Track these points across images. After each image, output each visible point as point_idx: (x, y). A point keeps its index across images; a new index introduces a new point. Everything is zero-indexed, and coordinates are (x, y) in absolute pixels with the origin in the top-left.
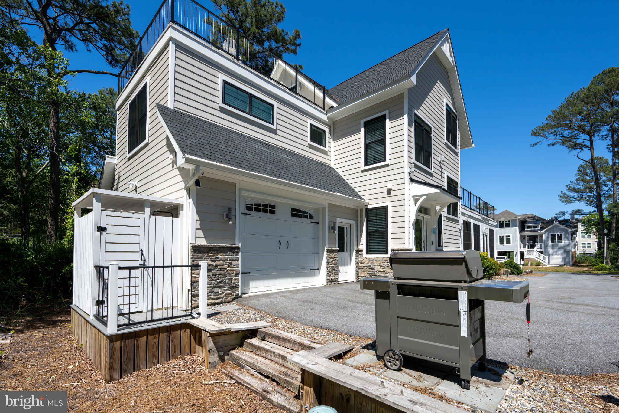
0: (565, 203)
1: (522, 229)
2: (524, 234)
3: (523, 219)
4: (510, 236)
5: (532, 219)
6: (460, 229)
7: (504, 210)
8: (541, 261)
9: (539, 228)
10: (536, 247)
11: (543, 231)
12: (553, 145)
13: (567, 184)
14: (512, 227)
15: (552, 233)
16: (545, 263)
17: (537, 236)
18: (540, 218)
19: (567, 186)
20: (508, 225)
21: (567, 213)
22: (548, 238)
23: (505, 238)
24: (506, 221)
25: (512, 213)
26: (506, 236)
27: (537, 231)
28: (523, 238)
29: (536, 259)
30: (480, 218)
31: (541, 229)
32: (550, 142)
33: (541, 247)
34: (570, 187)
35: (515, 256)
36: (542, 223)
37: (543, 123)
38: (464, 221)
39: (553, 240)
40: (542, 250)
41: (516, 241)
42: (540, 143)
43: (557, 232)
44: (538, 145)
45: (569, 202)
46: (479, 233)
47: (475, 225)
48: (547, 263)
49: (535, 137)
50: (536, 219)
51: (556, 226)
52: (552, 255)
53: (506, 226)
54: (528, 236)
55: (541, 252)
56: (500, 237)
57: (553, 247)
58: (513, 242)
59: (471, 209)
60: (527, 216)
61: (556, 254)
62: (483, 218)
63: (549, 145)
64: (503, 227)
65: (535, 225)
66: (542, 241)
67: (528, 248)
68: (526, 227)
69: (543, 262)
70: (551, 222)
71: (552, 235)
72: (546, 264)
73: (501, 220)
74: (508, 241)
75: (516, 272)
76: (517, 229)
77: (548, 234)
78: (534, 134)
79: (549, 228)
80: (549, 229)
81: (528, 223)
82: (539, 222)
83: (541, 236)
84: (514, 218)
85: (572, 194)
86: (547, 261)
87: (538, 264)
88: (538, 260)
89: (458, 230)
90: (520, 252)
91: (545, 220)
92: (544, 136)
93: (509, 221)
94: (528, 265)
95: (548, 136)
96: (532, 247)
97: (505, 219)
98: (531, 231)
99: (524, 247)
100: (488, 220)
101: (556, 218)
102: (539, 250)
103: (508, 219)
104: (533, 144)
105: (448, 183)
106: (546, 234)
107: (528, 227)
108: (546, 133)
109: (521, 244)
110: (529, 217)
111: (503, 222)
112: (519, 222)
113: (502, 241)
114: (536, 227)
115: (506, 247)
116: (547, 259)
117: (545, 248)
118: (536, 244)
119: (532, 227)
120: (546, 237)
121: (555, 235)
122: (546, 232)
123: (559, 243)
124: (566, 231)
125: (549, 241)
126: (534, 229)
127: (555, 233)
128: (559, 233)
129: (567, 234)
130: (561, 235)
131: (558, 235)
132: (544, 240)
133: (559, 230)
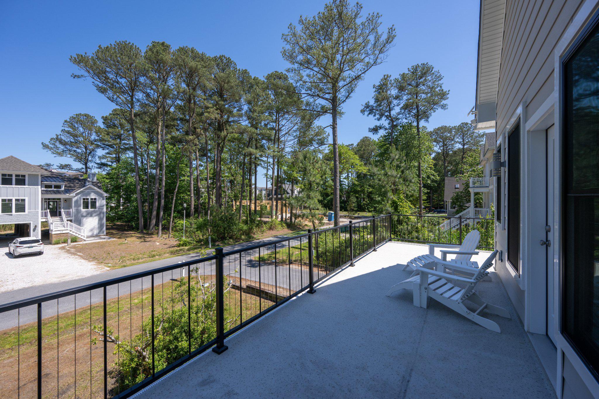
4: (24, 200)
8: (76, 234)
10: (63, 215)
11: (70, 194)
14: (28, 185)
15: (84, 197)
17: (63, 200)
20: (21, 182)
23: (13, 202)
24: (16, 176)
25: (27, 163)
26: (17, 200)
27: (61, 193)
28: (44, 203)
29: (71, 233)
31: (68, 191)
33: (69, 215)
35: (34, 230)
37: (86, 53)
39: (86, 206)
41: (38, 208)
45: (60, 154)
51: (89, 188)
53: (17, 184)
56: (4, 200)
58: (30, 209)
64: (11, 184)
65: (58, 183)
66: (72, 207)
67: (52, 217)
69: (80, 236)
72: (86, 239)
73: (6, 172)
74: (21, 208)
76: (39, 189)
80: (81, 191)
83: (67, 200)
84: (33, 173)
90: (42, 222)
93: (24, 176)
96: (56, 214)
97: (14, 173)
102: (69, 219)
103: (20, 173)
106: (76, 198)
107: (47, 187)
109: (43, 211)
111: (12, 176)
112: (41, 178)
113: (6, 209)
114: (58, 187)
115: (15, 219)
117: (76, 217)
118: (63, 211)
119: (53, 186)
120: (76, 201)
121: (88, 199)
122: (77, 195)
123: (93, 210)
124: (101, 195)
125: (80, 206)
126: (55, 189)
127: (88, 197)
128: (93, 197)
129: (102, 198)
130: (95, 199)
131: (92, 199)
132: (73, 205)
133: (92, 194)
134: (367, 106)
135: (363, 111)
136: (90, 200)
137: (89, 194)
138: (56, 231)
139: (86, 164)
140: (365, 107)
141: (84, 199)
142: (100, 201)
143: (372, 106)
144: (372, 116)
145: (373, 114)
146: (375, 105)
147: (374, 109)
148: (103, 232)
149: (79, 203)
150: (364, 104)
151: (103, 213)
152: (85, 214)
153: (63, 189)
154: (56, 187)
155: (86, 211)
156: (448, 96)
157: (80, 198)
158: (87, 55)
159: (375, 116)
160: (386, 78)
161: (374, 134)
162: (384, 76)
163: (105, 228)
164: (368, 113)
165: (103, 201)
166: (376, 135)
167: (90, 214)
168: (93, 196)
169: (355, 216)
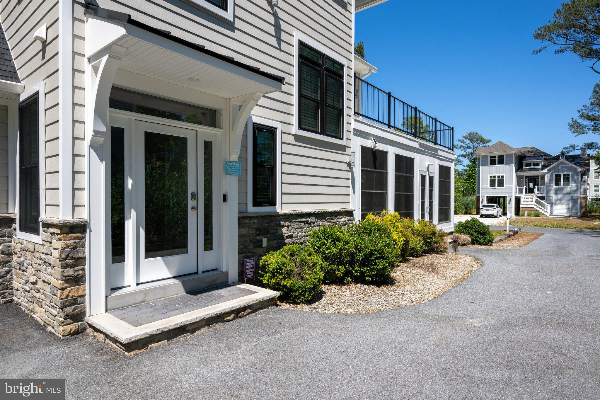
0: (576, 134)
1: (519, 168)
2: (521, 173)
3: (520, 153)
4: (503, 177)
5: (532, 154)
6: (349, 164)
7: (498, 141)
8: (541, 210)
9: (540, 167)
10: (536, 192)
11: (545, 171)
12: (562, 51)
13: (580, 110)
14: (506, 164)
15: (556, 173)
16: (546, 213)
17: (538, 176)
18: (543, 152)
19: (579, 112)
20: (501, 162)
21: (577, 146)
22: (551, 180)
23: (497, 178)
24: (499, 156)
25: (507, 145)
26: (499, 177)
27: (538, 170)
28: (519, 179)
29: (535, 207)
30: (416, 145)
31: (544, 167)
32: (558, 47)
33: (542, 191)
34: (583, 113)
35: (509, 203)
36: (545, 159)
38: (364, 149)
39: (557, 183)
40: (543, 195)
41: (511, 183)
42: (545, 49)
43: (564, 172)
44: (543, 52)
45: (581, 132)
46: (412, 173)
47: (398, 158)
48: (549, 213)
49: (539, 41)
50: (537, 154)
52: (555, 203)
53: (499, 164)
54: (526, 177)
55: (542, 198)
56: (491, 177)
57: (556, 192)
58: (506, 184)
59: (389, 126)
60: (526, 150)
61: (560, 203)
62: (421, 145)
63: (556, 52)
64: (495, 164)
65: (535, 161)
66: (543, 183)
67: (526, 193)
68: (524, 164)
69: (543, 212)
70: (557, 158)
71: (556, 175)
72: (548, 215)
73: (493, 154)
74: (501, 184)
75: (482, 241)
76: (513, 167)
77: (552, 175)
78: (538, 36)
79: (552, 166)
80: (554, 167)
81: (527, 158)
82: (541, 158)
83: (543, 177)
84: (509, 153)
85: (585, 123)
86: (549, 211)
87: (537, 215)
88: (538, 209)
89: (345, 167)
90: (516, 197)
91: (549, 155)
92: (551, 40)
93: (503, 156)
94: (524, 216)
95: (555, 39)
96: (530, 191)
97: (497, 154)
98: (531, 170)
99: (520, 191)
100: (436, 150)
101: (563, 154)
102: (540, 195)
103: (501, 154)
104: (535, 50)
105: (300, 56)
106: (549, 175)
107: (527, 165)
108: (554, 36)
109: (517, 187)
110: (528, 152)
111: (495, 157)
112: (515, 157)
113: (492, 184)
114: (537, 164)
115: (498, 192)
116: (549, 207)
117: (547, 194)
118: (536, 187)
119: (532, 165)
121: (560, 175)
122: (549, 171)
123: (565, 187)
125: (552, 183)
126: (534, 167)
127: (560, 173)
128: (566, 173)
129: (575, 174)
130: (568, 175)
131: (564, 175)
132: (546, 182)
133: (566, 169)
136: (562, 177)
137: (562, 170)
138: (523, 204)
142: (573, 177)
154: (535, 165)
165: (577, 177)
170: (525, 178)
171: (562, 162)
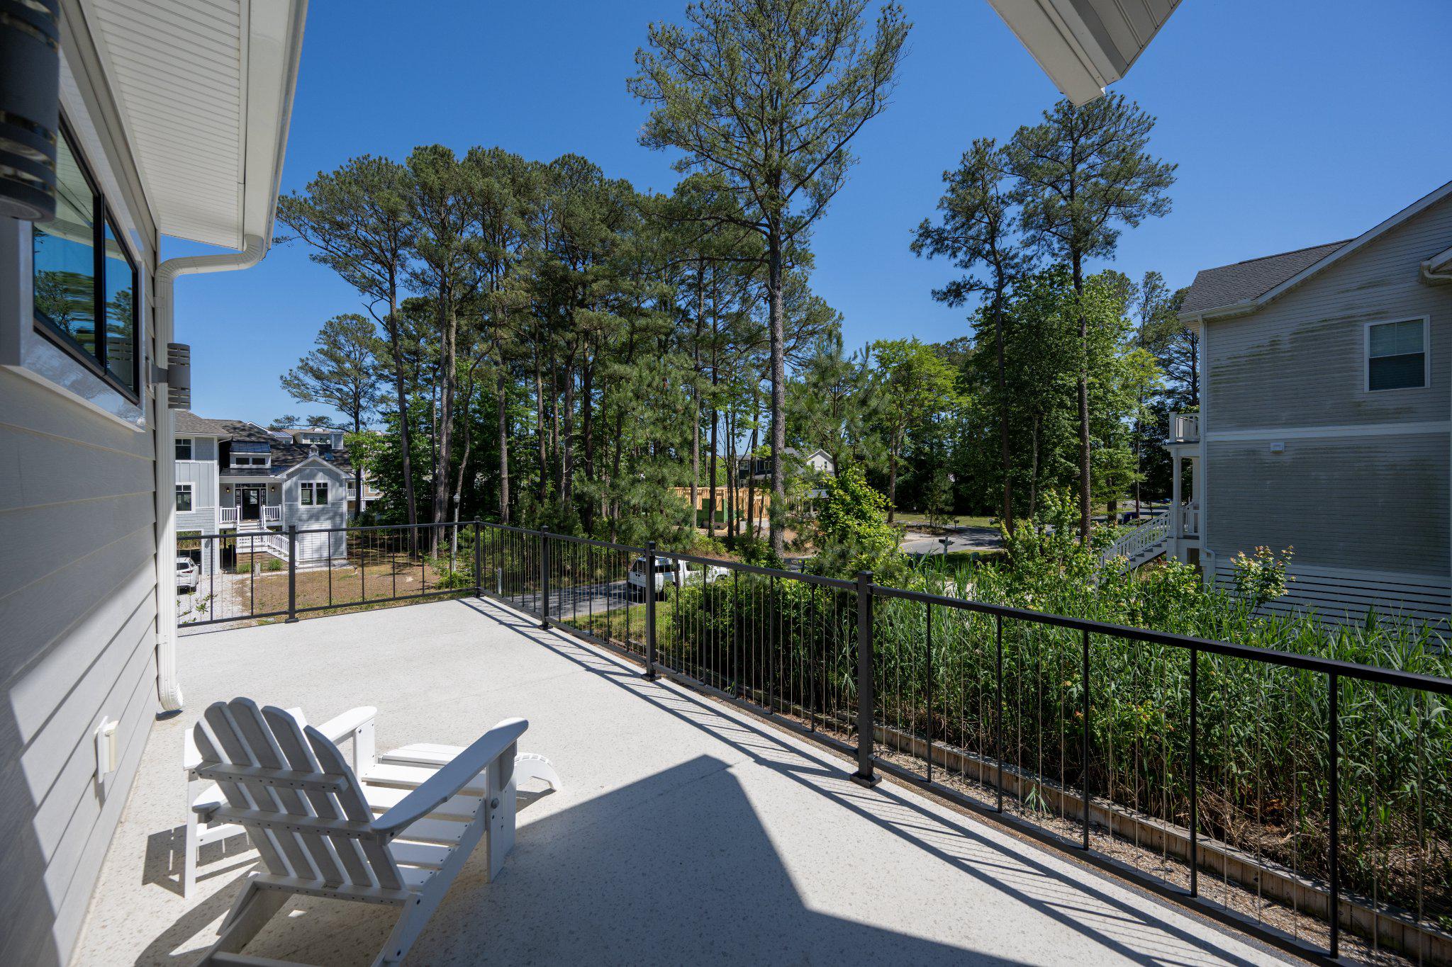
0: (298, 399)
1: (225, 467)
2: (230, 479)
3: (224, 436)
4: (188, 488)
5: (245, 435)
10: (264, 516)
11: (281, 476)
12: (321, 260)
13: (304, 358)
14: (196, 458)
15: (304, 482)
17: (264, 485)
19: (302, 361)
21: (298, 420)
24: (178, 442)
26: (178, 488)
27: (266, 474)
28: (227, 492)
29: (270, 551)
31: (276, 469)
33: (277, 515)
34: (307, 364)
35: (206, 546)
36: (272, 449)
37: (294, 192)
40: (280, 524)
41: (210, 503)
42: (289, 242)
43: (316, 479)
45: (306, 397)
50: (255, 437)
51: (314, 463)
53: (178, 458)
54: (237, 485)
55: (279, 530)
58: (199, 504)
65: (255, 453)
66: (278, 500)
67: (244, 519)
68: (232, 459)
76: (214, 465)
79: (296, 465)
80: (297, 469)
81: (236, 447)
82: (265, 445)
83: (277, 488)
84: (200, 433)
85: (311, 381)
87: (277, 567)
88: (276, 554)
90: (221, 532)
92: (300, 229)
93: (186, 442)
96: (252, 514)
98: (251, 472)
99: (230, 516)
102: (272, 524)
106: (289, 482)
107: (240, 461)
109: (223, 509)
110: (235, 429)
112: (213, 445)
114: (262, 461)
117: (287, 520)
118: (264, 506)
119: (251, 461)
120: (289, 491)
121: (311, 485)
122: (290, 476)
123: (321, 506)
124: (336, 477)
125: (296, 500)
126: (255, 466)
127: (311, 482)
128: (321, 481)
129: (338, 484)
130: (325, 485)
131: (318, 485)
132: (283, 497)
133: (321, 474)
134: (926, 232)
135: (916, 248)
136: (315, 488)
137: (313, 476)
138: (242, 547)
139: (356, 416)
140: (920, 235)
141: (303, 485)
142: (334, 491)
143: (940, 232)
144: (947, 256)
145: (949, 252)
146: (948, 227)
147: (946, 239)
148: (342, 554)
149: (294, 493)
150: (916, 228)
151: (341, 515)
152: (305, 517)
153: (268, 465)
154: (256, 461)
155: (308, 511)
156: (1174, 174)
157: (296, 484)
158: (297, 194)
159: (954, 255)
160: (980, 150)
161: (951, 305)
162: (975, 143)
163: (344, 546)
164: (931, 249)
165: (341, 489)
166: (959, 308)
167: (315, 517)
168: (320, 479)
169: (947, 527)
170: (234, 488)
171: (314, 461)
